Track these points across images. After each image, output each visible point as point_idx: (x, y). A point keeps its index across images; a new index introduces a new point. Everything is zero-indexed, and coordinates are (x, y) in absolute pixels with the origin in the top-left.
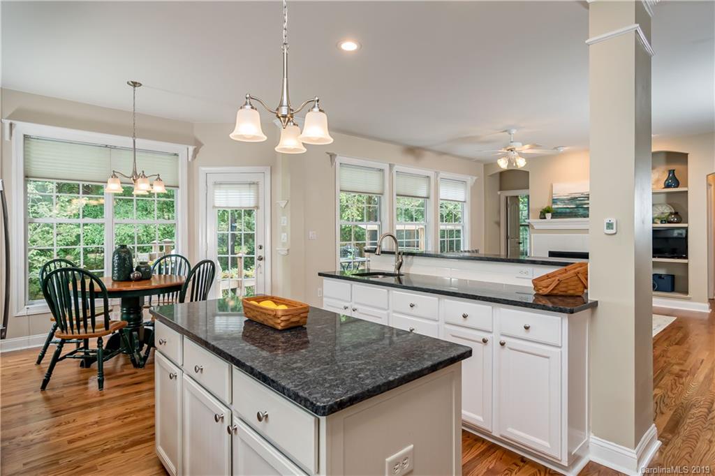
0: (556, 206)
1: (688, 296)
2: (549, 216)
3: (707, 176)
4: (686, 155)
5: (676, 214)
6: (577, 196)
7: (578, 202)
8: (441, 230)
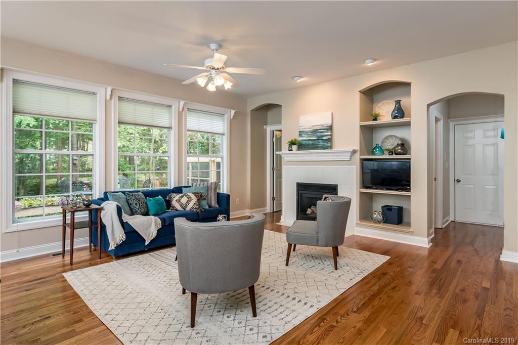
0: (301, 139)
1: (411, 230)
2: (295, 148)
3: (429, 106)
4: (408, 84)
5: (402, 145)
6: (318, 128)
7: (318, 134)
8: (217, 163)
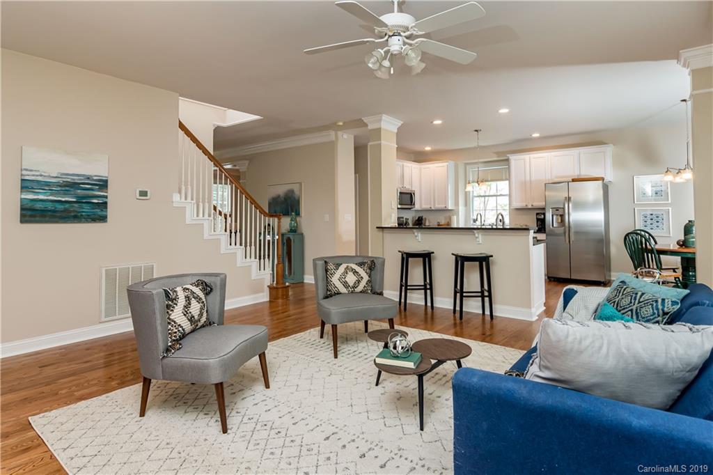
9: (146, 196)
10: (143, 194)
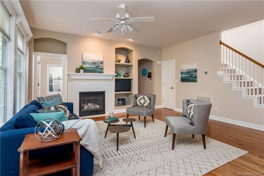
2: (82, 71)
5: (127, 73)
9: (207, 73)
10: (206, 72)
